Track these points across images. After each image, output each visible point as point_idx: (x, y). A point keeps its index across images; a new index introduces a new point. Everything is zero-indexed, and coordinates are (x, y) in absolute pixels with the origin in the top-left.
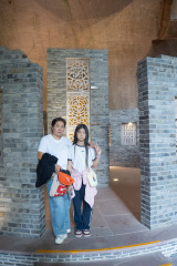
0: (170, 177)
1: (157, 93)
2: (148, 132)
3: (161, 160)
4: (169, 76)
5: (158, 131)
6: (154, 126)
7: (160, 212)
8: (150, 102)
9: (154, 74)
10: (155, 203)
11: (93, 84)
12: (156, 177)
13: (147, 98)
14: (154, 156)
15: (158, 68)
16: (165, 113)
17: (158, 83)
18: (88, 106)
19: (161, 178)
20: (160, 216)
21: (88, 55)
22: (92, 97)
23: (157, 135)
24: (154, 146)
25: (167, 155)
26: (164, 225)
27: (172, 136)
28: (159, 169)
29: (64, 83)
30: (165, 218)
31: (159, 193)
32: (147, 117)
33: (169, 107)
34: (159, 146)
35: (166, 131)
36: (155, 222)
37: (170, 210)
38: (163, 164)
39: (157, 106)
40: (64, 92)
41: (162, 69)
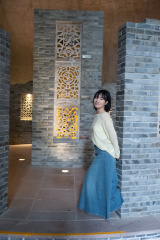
0: (147, 161)
1: (137, 65)
2: (123, 109)
3: (137, 141)
4: (154, 44)
5: (135, 109)
6: (130, 103)
7: (133, 200)
8: (127, 76)
9: (134, 42)
10: (128, 189)
11: (84, 53)
12: (130, 160)
13: (123, 71)
14: (129, 136)
15: (140, 36)
16: (146, 88)
17: (139, 53)
18: (78, 78)
19: (136, 162)
20: (133, 205)
21: (81, 18)
22: (84, 67)
23: (133, 113)
24: (128, 125)
25: (145, 136)
26: (138, 215)
27: (153, 115)
28: (134, 151)
29: (53, 50)
30: (140, 207)
31: (133, 178)
32: (123, 93)
33: (151, 81)
34: (135, 125)
35: (145, 109)
36: (127, 211)
37: (147, 198)
38: (139, 146)
39: (135, 80)
40: (53, 61)
41: (146, 36)
